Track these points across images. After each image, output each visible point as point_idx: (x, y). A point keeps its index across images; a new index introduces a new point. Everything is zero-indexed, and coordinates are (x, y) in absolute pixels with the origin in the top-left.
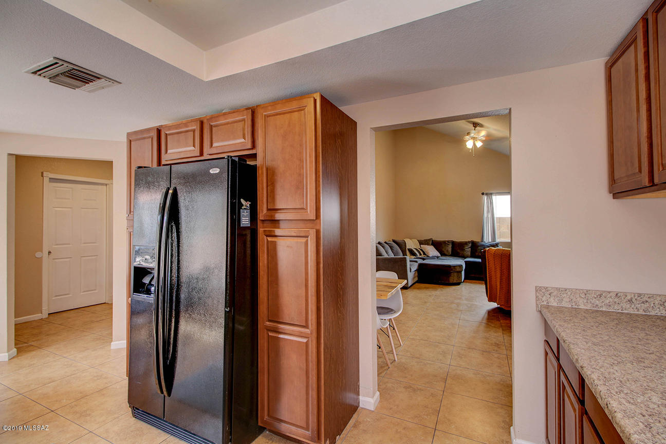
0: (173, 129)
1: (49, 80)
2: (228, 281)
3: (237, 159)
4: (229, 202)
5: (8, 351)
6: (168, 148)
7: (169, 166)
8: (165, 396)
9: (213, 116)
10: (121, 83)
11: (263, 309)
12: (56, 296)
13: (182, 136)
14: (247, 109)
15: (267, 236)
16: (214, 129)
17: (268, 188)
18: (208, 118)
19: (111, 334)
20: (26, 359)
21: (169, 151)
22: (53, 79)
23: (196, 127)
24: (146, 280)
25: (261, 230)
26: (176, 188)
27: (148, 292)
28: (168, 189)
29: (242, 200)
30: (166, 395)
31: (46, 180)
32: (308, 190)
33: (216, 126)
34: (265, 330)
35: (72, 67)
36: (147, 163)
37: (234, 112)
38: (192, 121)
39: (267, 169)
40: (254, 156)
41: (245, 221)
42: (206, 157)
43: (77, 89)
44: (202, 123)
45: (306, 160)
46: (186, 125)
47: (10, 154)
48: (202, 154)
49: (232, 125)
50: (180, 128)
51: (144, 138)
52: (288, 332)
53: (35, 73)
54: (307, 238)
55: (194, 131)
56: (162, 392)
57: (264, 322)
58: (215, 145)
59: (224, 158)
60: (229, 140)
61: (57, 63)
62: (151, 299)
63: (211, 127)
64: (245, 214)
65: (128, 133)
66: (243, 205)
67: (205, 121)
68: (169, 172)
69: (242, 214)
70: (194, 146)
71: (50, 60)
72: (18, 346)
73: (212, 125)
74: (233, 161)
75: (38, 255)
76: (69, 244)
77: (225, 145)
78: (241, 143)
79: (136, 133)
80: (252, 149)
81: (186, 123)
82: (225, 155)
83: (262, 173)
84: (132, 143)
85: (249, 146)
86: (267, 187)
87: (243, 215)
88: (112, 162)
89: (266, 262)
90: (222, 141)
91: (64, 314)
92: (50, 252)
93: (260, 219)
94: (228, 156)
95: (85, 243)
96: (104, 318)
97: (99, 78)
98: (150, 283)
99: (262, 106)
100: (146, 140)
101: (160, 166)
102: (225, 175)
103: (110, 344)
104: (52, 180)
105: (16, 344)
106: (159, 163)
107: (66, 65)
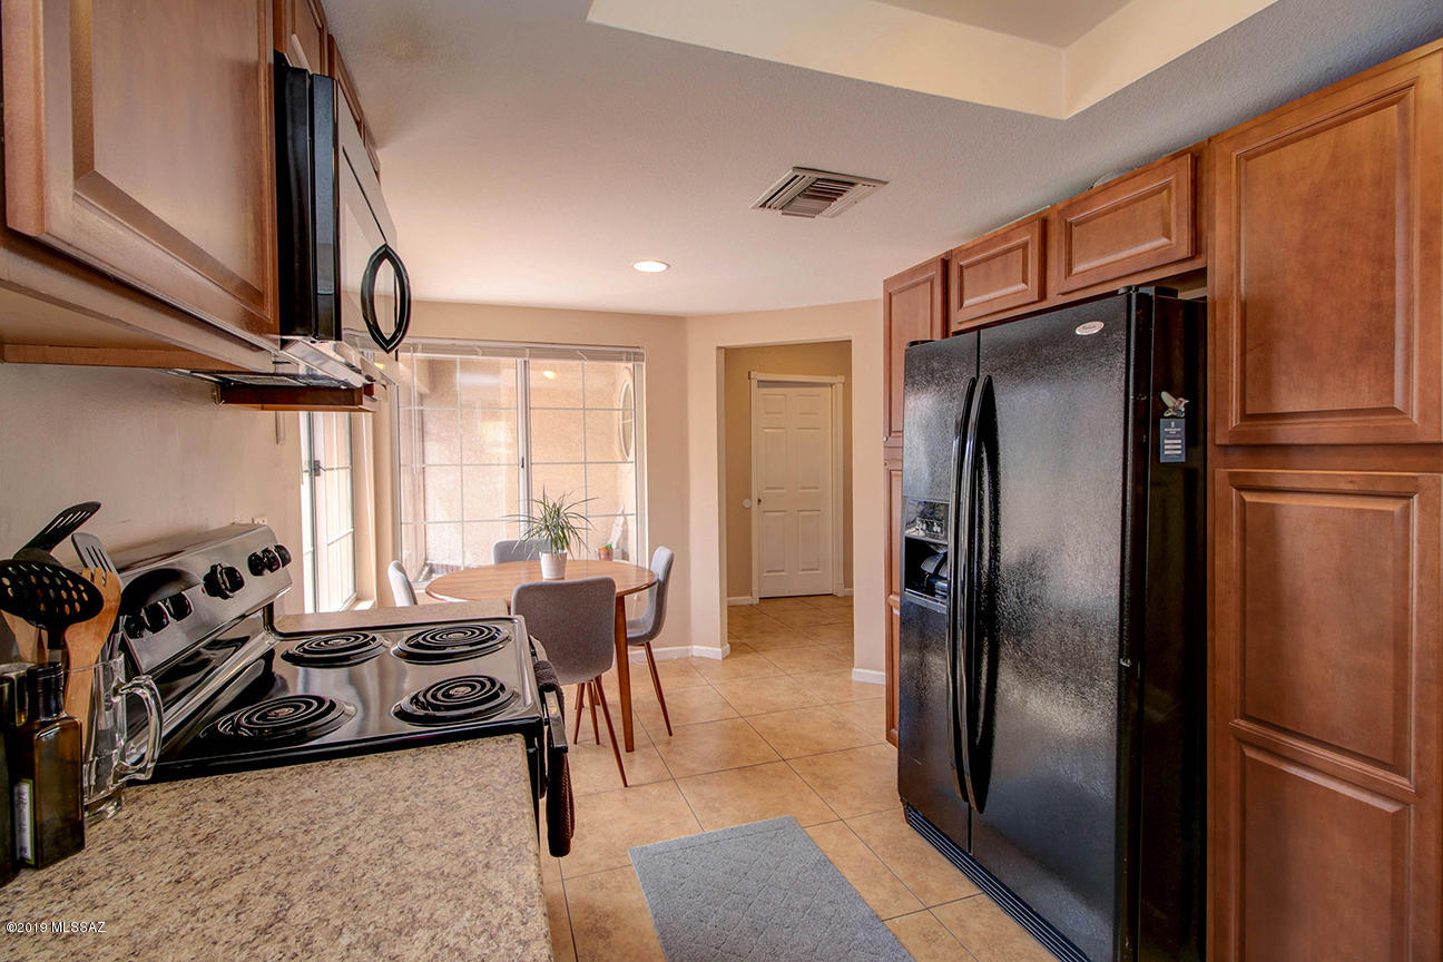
0: (977, 253)
1: (780, 212)
2: (1126, 593)
3: (1151, 291)
4: (1131, 402)
5: (722, 646)
6: (965, 296)
7: (976, 332)
8: (970, 808)
9: (1074, 201)
10: (886, 183)
11: (1223, 680)
12: (769, 572)
13: (997, 264)
14: (1175, 156)
15: (1240, 489)
16: (1075, 230)
17: (1249, 357)
18: (1061, 207)
19: (851, 652)
20: (743, 664)
21: (966, 303)
22: (786, 208)
23: (1031, 237)
24: (929, 567)
25: (1219, 475)
26: (990, 377)
27: (931, 591)
28: (974, 382)
29: (1165, 396)
30: (973, 805)
31: (754, 383)
32: (1416, 348)
33: (1079, 224)
34: (1232, 739)
35: (816, 176)
36: (923, 335)
37: (1134, 176)
38: (1019, 225)
39: (1244, 307)
40: (1200, 276)
41: (1172, 447)
42: (1054, 299)
43: (817, 217)
44: (1044, 224)
45: (1408, 256)
46: (1005, 236)
47: (719, 348)
48: (1043, 295)
49: (1127, 209)
50: (994, 246)
51: (917, 285)
52: (1319, 765)
53: (764, 205)
54: (1404, 502)
55: (1024, 246)
56: (966, 798)
57: (1225, 719)
58: (1077, 269)
59: (1115, 293)
60: (1119, 250)
61: (796, 176)
62: (940, 606)
63: (1069, 228)
64: (1173, 431)
65: (885, 281)
66: (1166, 408)
67: (1053, 217)
68: (976, 345)
69: (1164, 430)
70: (1025, 281)
71: (789, 174)
72: (733, 641)
73: (1071, 224)
74: (1142, 298)
75: (746, 503)
76: (782, 488)
77: (1109, 264)
78: (1156, 249)
79: (900, 277)
80: (1192, 258)
81: (1005, 233)
82: (1120, 286)
83: (1227, 318)
84: (894, 299)
85: (1184, 251)
86: (1243, 353)
87: (1168, 433)
88: (850, 341)
89: (1235, 557)
90: (1103, 254)
91: (779, 603)
92: (759, 501)
93: (1218, 442)
94: (1129, 288)
95: (803, 488)
96: (832, 620)
97: (852, 184)
98: (936, 576)
99: (1229, 135)
100: (922, 286)
101: (947, 337)
102: (1120, 336)
103: (851, 672)
104: (762, 383)
105: (729, 638)
106: (946, 333)
107: (808, 175)
